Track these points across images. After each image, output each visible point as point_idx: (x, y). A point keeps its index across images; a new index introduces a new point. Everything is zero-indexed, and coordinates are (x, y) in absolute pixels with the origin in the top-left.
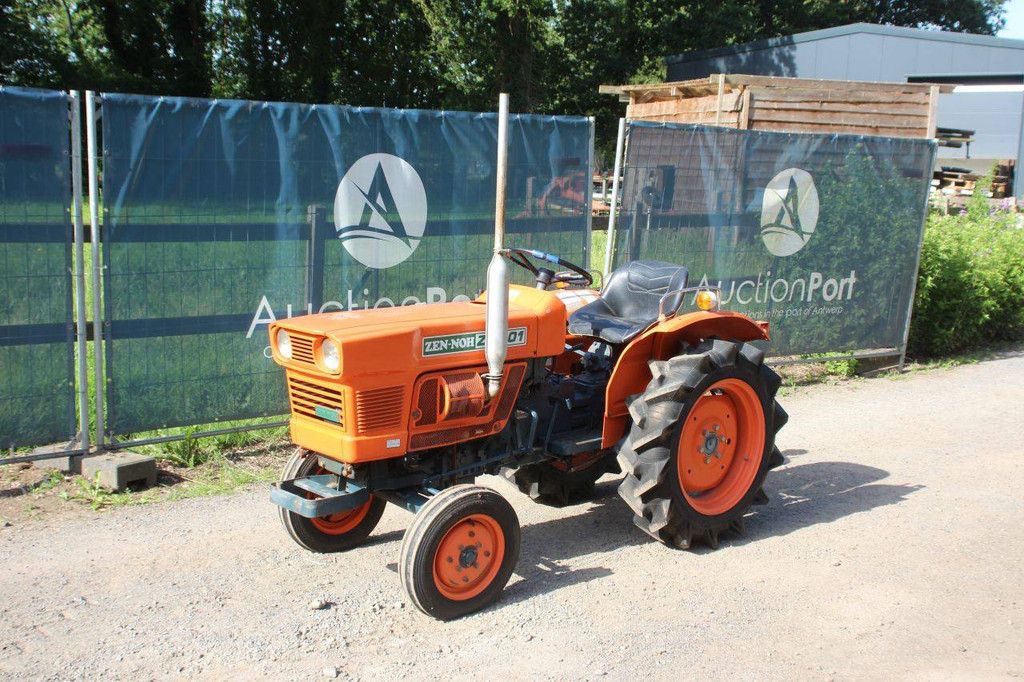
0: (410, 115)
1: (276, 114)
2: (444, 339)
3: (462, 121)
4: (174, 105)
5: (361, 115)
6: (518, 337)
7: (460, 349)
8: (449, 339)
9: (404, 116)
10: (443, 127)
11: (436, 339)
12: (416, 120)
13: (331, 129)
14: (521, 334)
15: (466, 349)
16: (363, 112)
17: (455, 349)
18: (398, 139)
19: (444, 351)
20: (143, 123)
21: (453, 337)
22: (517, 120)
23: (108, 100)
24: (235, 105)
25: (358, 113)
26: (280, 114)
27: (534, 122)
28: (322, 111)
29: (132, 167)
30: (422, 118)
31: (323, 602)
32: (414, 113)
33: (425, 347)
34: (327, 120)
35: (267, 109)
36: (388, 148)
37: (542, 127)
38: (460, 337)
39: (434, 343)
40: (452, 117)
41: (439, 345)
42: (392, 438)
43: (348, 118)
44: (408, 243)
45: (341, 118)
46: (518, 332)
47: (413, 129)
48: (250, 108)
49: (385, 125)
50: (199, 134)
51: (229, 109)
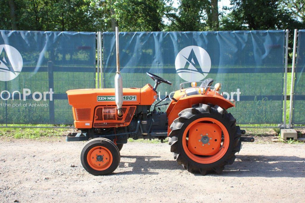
0: (204, 33)
1: (155, 35)
2: (105, 97)
3: (225, 34)
4: (123, 34)
5: (185, 34)
6: (133, 98)
7: (111, 100)
8: (107, 97)
9: (202, 34)
10: (217, 37)
11: (102, 97)
12: (206, 35)
13: (174, 39)
14: (134, 97)
15: (113, 100)
16: (186, 33)
17: (109, 100)
18: (200, 42)
19: (105, 100)
20: (114, 39)
21: (108, 96)
22: (250, 33)
23: (105, 34)
24: (142, 33)
25: (184, 33)
26: (157, 35)
27: (258, 33)
28: (171, 33)
29: (111, 51)
33: (98, 99)
34: (173, 36)
35: (152, 34)
36: (195, 44)
37: (261, 35)
38: (111, 97)
39: (101, 98)
40: (221, 33)
41: (103, 98)
42: (87, 123)
43: (181, 35)
44: (203, 75)
45: (178, 36)
46: (133, 97)
47: (205, 37)
48: (147, 33)
49: (194, 37)
50: (130, 42)
51: (140, 34)
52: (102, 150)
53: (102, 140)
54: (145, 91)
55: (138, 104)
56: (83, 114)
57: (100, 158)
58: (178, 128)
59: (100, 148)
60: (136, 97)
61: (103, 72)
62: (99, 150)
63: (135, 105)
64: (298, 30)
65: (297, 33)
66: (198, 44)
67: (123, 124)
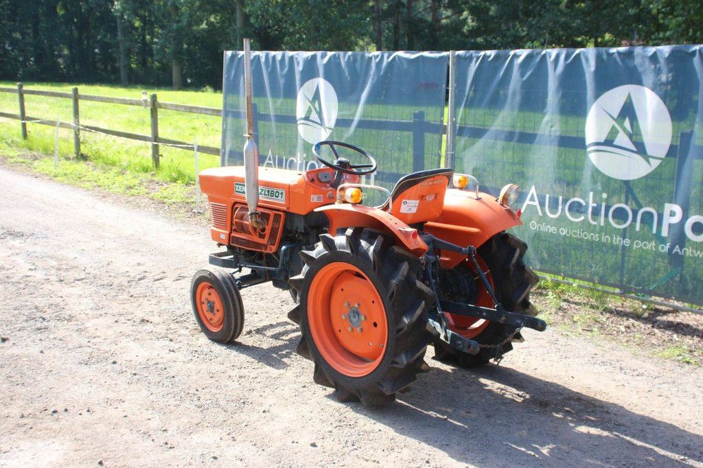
0: (661, 51)
1: (550, 57)
4: (490, 56)
5: (616, 55)
6: (280, 196)
9: (655, 53)
10: (696, 60)
11: (241, 185)
12: (667, 55)
13: (589, 66)
14: (282, 194)
16: (618, 52)
18: (649, 76)
20: (473, 67)
23: (458, 55)
24: (524, 53)
25: (613, 53)
26: (553, 57)
28: (584, 54)
29: (466, 94)
30: (673, 53)
32: (666, 50)
33: (235, 187)
34: (587, 60)
35: (545, 54)
39: (239, 186)
41: (241, 188)
42: (222, 233)
43: (605, 57)
45: (599, 58)
46: (280, 192)
47: (662, 61)
48: (535, 53)
49: (637, 61)
51: (520, 56)
52: (212, 292)
53: (210, 272)
55: (286, 209)
56: (218, 216)
57: (209, 306)
59: (211, 287)
60: (284, 192)
62: (209, 290)
63: (282, 211)
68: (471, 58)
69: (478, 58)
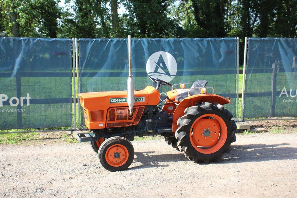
0: (171, 40)
2: (117, 99)
3: (188, 41)
4: (98, 41)
5: (154, 41)
6: (142, 100)
7: (122, 102)
8: (118, 99)
9: (168, 40)
10: (182, 43)
11: (114, 99)
12: (173, 41)
13: (145, 45)
14: (143, 99)
15: (124, 102)
16: (155, 40)
17: (120, 102)
18: (167, 48)
19: (117, 102)
20: (90, 46)
21: (119, 99)
22: (209, 40)
23: (81, 40)
24: (116, 40)
27: (215, 40)
28: (142, 40)
29: (87, 57)
30: (174, 41)
31: (85, 164)
32: (172, 39)
33: (111, 101)
34: (144, 43)
35: (125, 40)
36: (163, 50)
37: (218, 42)
38: (122, 99)
39: (113, 100)
40: (185, 40)
41: (115, 100)
42: (100, 124)
43: (150, 42)
45: (148, 42)
46: (142, 98)
47: (171, 44)
48: (120, 40)
49: (162, 43)
50: (105, 48)
51: (114, 41)
52: (119, 148)
53: (119, 139)
54: (152, 93)
55: (146, 104)
56: (96, 116)
57: (117, 155)
58: (186, 124)
59: (117, 146)
60: (144, 98)
61: (79, 76)
62: (116, 148)
63: (143, 106)
64: (248, 38)
65: (248, 41)
66: (166, 50)
67: (133, 123)
68: (88, 42)
69: (92, 42)
